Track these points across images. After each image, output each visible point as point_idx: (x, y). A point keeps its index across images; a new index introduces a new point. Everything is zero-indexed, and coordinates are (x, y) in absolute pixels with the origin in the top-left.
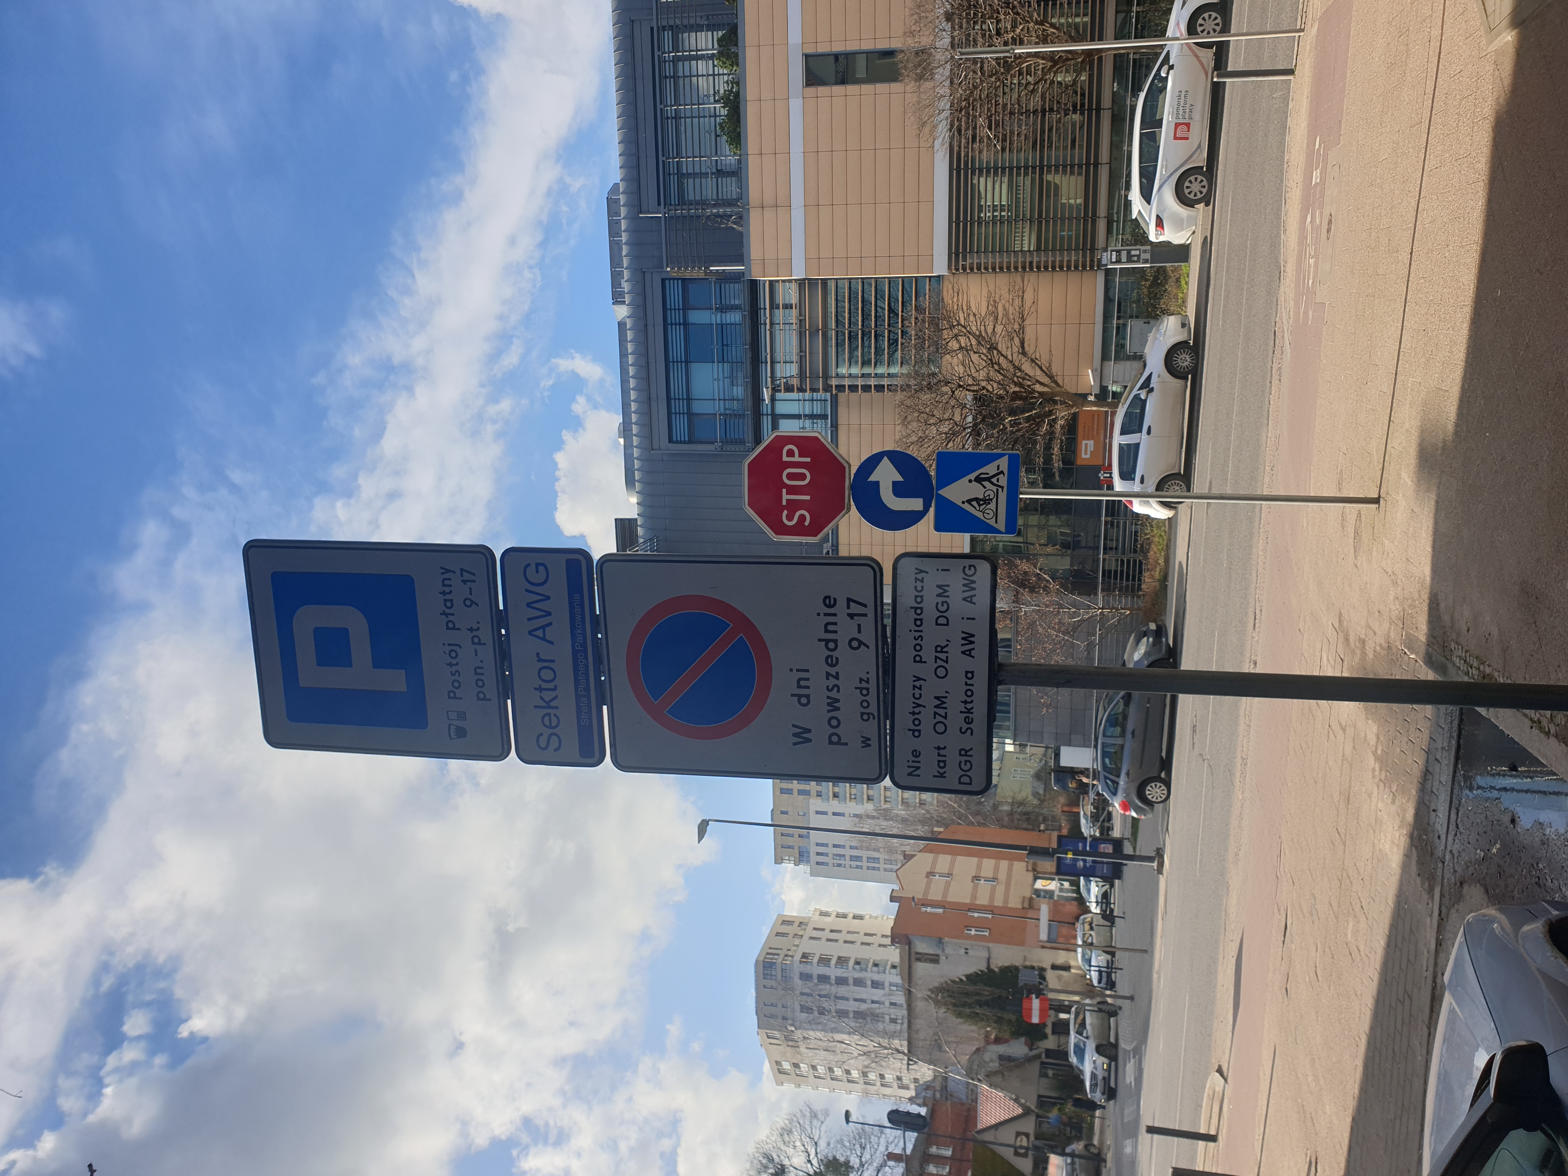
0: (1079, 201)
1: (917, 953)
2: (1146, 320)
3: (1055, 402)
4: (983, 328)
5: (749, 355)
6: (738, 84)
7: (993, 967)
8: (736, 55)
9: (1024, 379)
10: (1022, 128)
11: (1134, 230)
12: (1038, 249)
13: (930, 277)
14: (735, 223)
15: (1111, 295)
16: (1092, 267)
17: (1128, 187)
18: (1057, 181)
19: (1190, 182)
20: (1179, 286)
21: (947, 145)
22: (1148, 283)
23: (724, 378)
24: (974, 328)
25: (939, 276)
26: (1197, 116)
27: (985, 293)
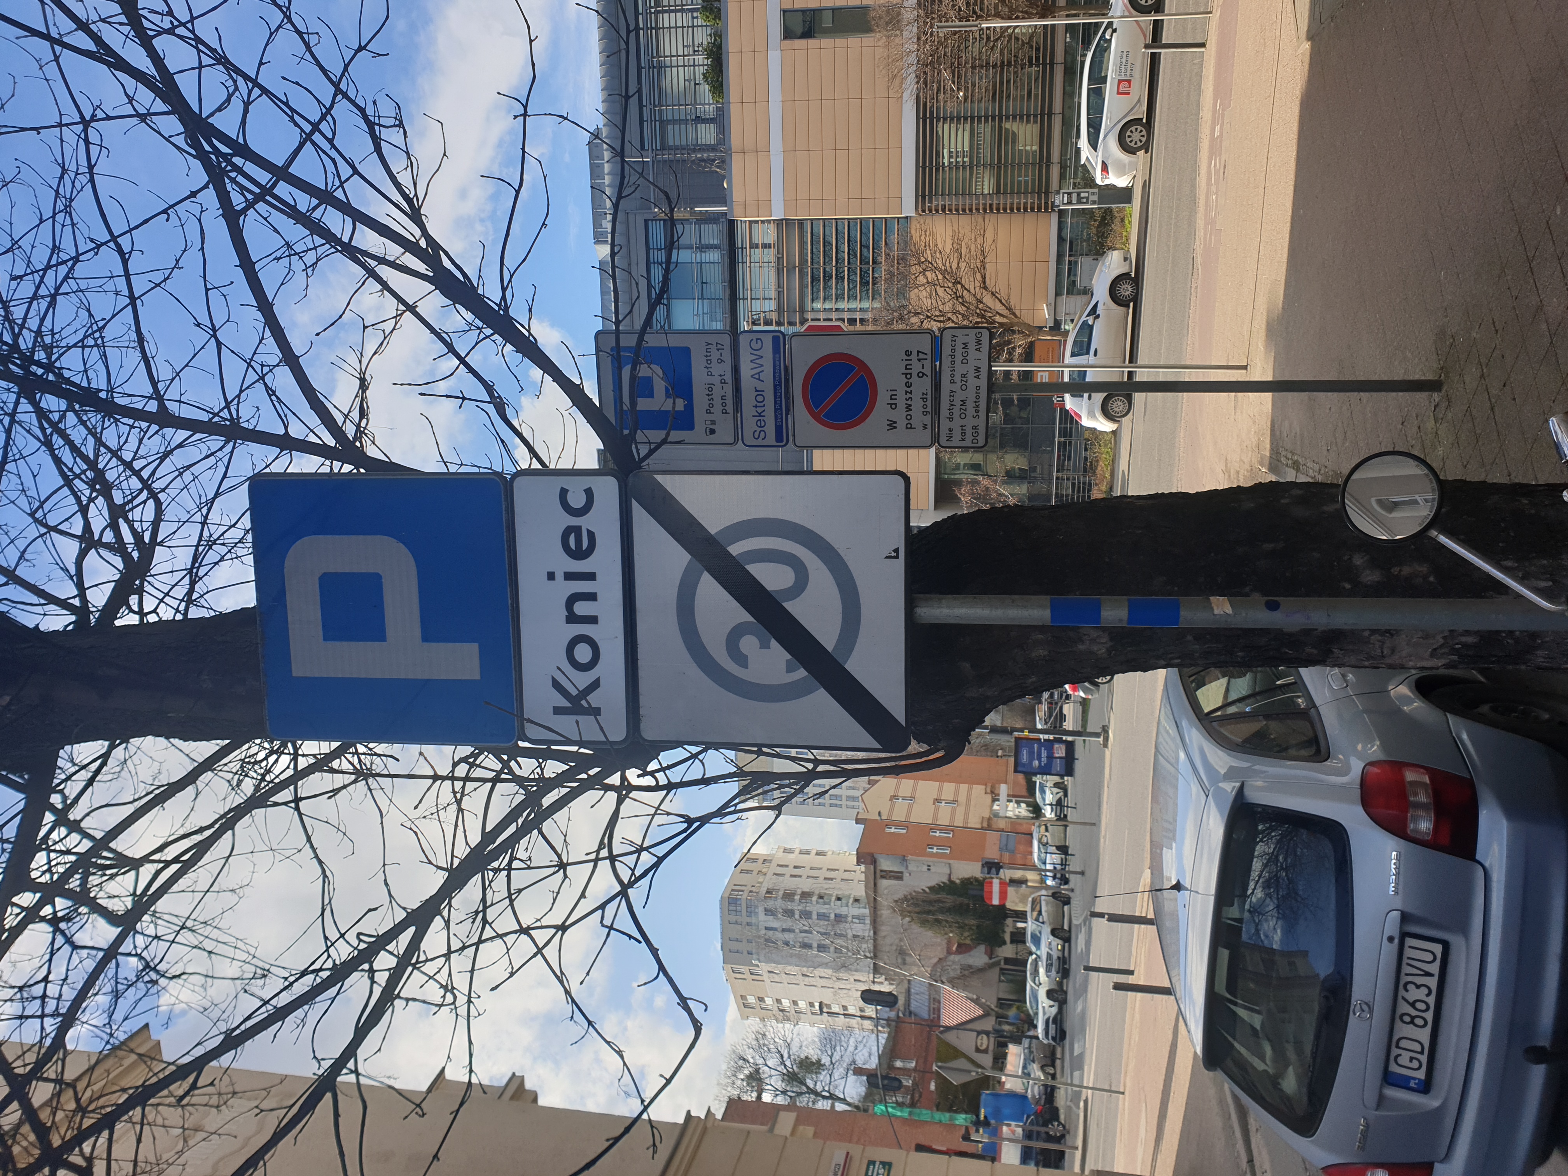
0: (1034, 148)
1: (882, 871)
2: (1095, 257)
3: (1014, 332)
4: (948, 265)
5: (728, 292)
6: (720, 37)
7: (954, 878)
8: (719, 10)
9: (985, 311)
10: (983, 81)
11: (1084, 175)
12: (998, 192)
13: (898, 218)
14: (718, 167)
15: (1063, 235)
16: (1046, 209)
17: (1078, 136)
18: (1015, 129)
19: (1131, 132)
20: (1123, 226)
21: (915, 97)
22: (1097, 223)
23: (703, 313)
24: (940, 265)
25: (907, 217)
26: (1137, 74)
27: (949, 232)
